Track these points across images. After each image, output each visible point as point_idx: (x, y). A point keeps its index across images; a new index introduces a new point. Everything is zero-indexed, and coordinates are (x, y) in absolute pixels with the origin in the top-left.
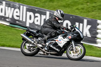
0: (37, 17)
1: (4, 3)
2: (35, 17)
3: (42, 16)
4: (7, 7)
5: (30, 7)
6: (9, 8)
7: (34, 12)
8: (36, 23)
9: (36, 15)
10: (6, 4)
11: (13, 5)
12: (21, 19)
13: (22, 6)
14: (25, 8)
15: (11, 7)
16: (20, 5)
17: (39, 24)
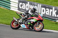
0: (47, 10)
1: (28, 3)
2: (46, 10)
3: (50, 10)
4: (30, 5)
5: (43, 5)
6: (31, 6)
7: (46, 8)
8: (47, 14)
9: (47, 9)
10: (30, 3)
11: (34, 4)
12: (38, 12)
13: (38, 5)
14: (40, 5)
15: (32, 5)
16: (37, 4)
17: (49, 15)
